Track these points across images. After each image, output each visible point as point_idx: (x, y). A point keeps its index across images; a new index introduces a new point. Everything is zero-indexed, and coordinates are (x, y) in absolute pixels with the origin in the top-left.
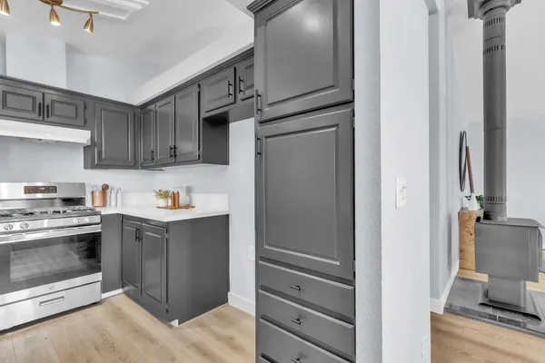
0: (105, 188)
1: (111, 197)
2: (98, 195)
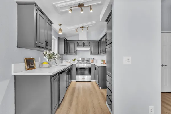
0: (93, 59)
1: (94, 61)
2: (92, 60)
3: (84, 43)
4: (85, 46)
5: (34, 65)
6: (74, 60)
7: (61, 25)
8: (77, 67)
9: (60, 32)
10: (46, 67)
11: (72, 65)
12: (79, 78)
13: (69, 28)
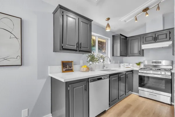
3: (157, 36)
4: (157, 41)
5: (71, 68)
6: (139, 64)
7: (109, 19)
8: (140, 74)
9: (108, 28)
10: (83, 71)
11: (132, 71)
12: (146, 92)
13: (123, 19)
